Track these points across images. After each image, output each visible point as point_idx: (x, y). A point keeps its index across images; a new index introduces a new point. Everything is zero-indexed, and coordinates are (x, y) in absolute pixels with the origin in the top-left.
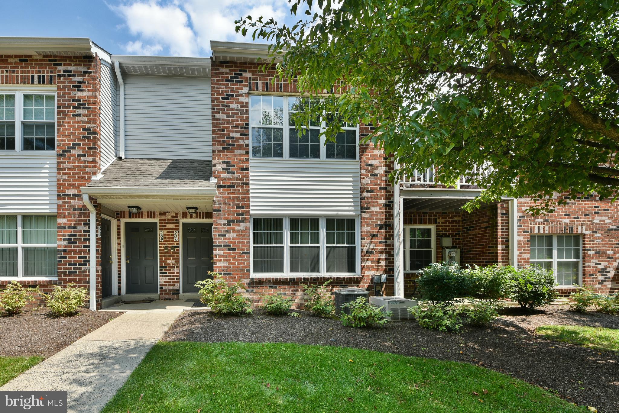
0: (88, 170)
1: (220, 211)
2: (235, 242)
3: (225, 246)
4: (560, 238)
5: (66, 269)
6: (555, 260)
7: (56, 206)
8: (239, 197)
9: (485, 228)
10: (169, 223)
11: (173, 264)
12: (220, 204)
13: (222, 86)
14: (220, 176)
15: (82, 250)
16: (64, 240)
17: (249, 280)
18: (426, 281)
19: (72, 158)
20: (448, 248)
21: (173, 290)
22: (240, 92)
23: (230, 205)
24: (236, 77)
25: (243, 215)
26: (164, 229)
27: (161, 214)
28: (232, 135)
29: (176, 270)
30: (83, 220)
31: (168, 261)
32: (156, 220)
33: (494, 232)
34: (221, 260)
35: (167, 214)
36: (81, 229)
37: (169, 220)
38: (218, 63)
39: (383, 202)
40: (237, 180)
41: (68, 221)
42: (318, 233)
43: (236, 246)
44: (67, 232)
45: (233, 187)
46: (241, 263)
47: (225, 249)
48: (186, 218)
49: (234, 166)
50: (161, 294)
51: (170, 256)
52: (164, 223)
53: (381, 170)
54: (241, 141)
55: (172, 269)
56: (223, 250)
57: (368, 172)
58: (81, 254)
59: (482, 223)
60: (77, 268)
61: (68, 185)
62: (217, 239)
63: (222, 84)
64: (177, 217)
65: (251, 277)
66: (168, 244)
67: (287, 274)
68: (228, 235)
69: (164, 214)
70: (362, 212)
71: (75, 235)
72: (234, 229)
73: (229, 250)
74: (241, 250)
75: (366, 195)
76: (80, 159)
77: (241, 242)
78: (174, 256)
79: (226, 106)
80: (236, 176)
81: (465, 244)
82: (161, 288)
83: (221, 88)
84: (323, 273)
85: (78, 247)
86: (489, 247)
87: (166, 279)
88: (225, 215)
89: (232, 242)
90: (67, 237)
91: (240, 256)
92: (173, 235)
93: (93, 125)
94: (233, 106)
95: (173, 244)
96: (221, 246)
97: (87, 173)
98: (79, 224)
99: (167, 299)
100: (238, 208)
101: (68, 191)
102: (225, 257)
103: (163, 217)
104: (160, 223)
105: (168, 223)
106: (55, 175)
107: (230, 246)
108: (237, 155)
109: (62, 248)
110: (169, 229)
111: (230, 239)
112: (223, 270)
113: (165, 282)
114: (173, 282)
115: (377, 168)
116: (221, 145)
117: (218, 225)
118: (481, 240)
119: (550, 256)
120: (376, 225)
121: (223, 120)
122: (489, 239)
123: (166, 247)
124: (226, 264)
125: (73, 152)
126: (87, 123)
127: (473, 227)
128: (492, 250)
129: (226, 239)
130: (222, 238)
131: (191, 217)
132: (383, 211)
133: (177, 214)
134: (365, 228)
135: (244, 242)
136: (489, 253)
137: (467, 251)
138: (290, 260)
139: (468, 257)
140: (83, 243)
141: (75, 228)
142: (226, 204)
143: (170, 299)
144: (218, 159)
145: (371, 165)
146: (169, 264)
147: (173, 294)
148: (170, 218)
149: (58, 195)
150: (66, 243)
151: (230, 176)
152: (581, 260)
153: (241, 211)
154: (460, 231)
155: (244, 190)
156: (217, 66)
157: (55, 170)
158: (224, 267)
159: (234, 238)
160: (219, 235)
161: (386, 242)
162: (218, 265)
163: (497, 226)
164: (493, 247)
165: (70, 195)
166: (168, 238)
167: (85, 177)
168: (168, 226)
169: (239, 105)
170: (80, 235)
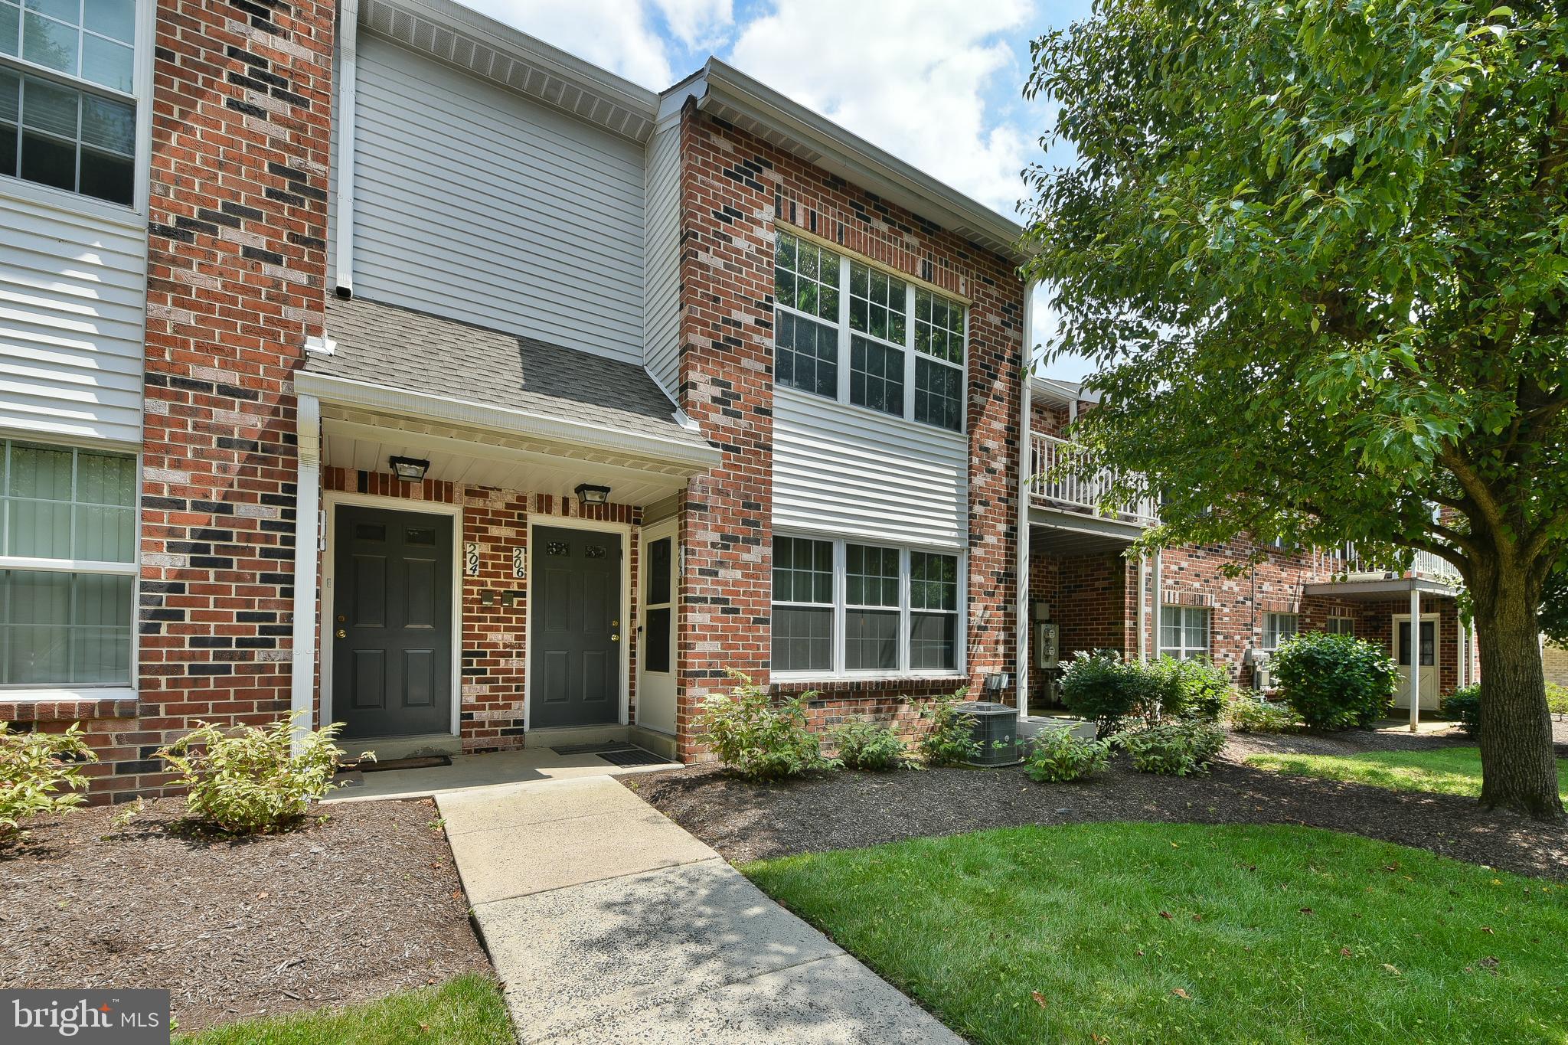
0: (288, 313)
1: (705, 508)
2: (737, 593)
3: (715, 601)
4: (1188, 610)
5: (182, 656)
6: (1183, 648)
7: (137, 420)
8: (749, 479)
9: (1103, 589)
10: (499, 523)
11: (505, 646)
12: (705, 490)
13: (716, 184)
14: (706, 417)
15: (254, 591)
16: (172, 548)
17: (768, 687)
18: (1089, 686)
19: (220, 255)
20: (1042, 622)
21: (507, 723)
22: (757, 214)
23: (728, 495)
24: (747, 172)
25: (756, 524)
26: (482, 539)
27: (469, 492)
28: (736, 315)
29: (514, 663)
30: (260, 486)
31: (492, 637)
32: (453, 510)
33: (1117, 598)
34: (704, 638)
35: (492, 494)
36: (251, 516)
37: (496, 513)
38: (705, 118)
39: (1002, 527)
40: (746, 434)
41: (195, 479)
42: (897, 582)
43: (741, 602)
44: (188, 520)
45: (737, 450)
46: (751, 647)
47: (716, 609)
48: (549, 512)
49: (738, 397)
50: (463, 735)
51: (498, 620)
52: (482, 521)
53: (1000, 464)
54: (756, 339)
55: (502, 660)
56: (710, 611)
57: (982, 462)
58: (250, 604)
59: (1098, 580)
60: (232, 656)
61: (198, 347)
62: (697, 581)
63: (715, 177)
64: (524, 508)
65: (771, 682)
66: (493, 583)
67: (840, 674)
68: (722, 572)
69: (483, 492)
70: (971, 544)
71: (227, 536)
72: (736, 559)
73: (724, 611)
74: (752, 612)
75: (978, 509)
76: (256, 268)
77: (752, 594)
78: (510, 620)
79: (724, 237)
80: (743, 423)
81: (1064, 616)
82: (466, 717)
83: (712, 187)
84: (905, 672)
85: (238, 578)
86: (1109, 624)
87: (485, 689)
88: (716, 520)
89: (731, 593)
90: (188, 539)
91: (750, 629)
92: (508, 558)
93: (312, 165)
94: (739, 243)
95: (508, 585)
96: (705, 600)
97: (285, 324)
98: (242, 497)
99: (487, 750)
100: (747, 505)
101: (195, 373)
102: (714, 628)
103: (478, 503)
104: (466, 519)
105: (492, 522)
106: (138, 300)
107: (726, 601)
108: (747, 371)
109: (163, 579)
110: (498, 539)
111: (727, 583)
112: (710, 665)
113: (479, 698)
114: (504, 698)
115: (994, 459)
116: (710, 335)
117: (699, 543)
118: (1094, 609)
119: (1178, 644)
120: (993, 573)
121: (716, 270)
122: (1110, 609)
123: (486, 595)
124: (715, 647)
125: (225, 233)
126: (287, 148)
127: (1081, 586)
128: (1114, 629)
129: (718, 583)
130: (709, 578)
131: (565, 512)
132: (1003, 545)
133: (522, 499)
134: (977, 579)
135: (757, 594)
136: (1109, 634)
137: (1069, 630)
138: (847, 641)
139: (1069, 640)
140: (257, 565)
141: (225, 509)
142: (718, 492)
143: (495, 750)
144: (702, 371)
145: (987, 450)
146: (495, 645)
147: (504, 733)
148: (500, 506)
149: (149, 379)
150: (183, 560)
151: (727, 422)
152: (1208, 648)
153: (753, 514)
154: (1055, 593)
155: (759, 462)
156: (704, 124)
157: (141, 284)
158: (713, 655)
159: (736, 583)
160: (702, 572)
161: (1005, 608)
162: (697, 650)
163: (1124, 587)
164: (1117, 624)
165: (208, 387)
166: (494, 566)
167: (275, 336)
168: (494, 531)
169: (754, 246)
170: (249, 538)
